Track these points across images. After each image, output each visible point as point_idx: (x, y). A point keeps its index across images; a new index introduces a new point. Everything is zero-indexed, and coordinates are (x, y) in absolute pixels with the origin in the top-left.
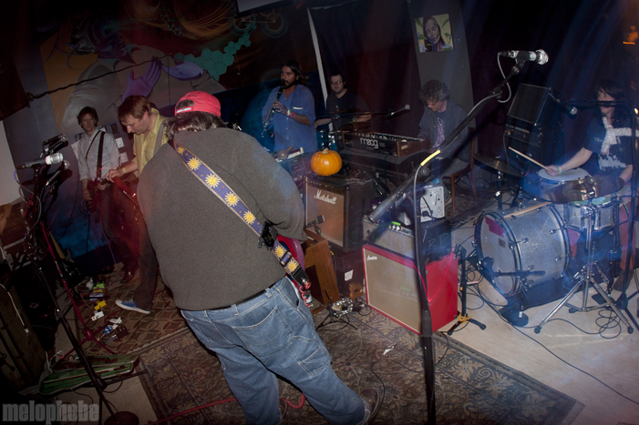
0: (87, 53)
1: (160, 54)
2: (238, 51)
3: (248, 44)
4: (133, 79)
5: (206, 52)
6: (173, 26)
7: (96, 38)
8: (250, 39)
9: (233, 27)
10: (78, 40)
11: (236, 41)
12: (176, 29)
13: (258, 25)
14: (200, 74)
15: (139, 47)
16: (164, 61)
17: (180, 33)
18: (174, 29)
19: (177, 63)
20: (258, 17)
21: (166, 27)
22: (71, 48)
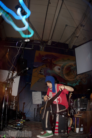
0: (43, 75)
2: (76, 86)
3: (78, 85)
7: (45, 72)
9: (75, 80)
10: (41, 71)
11: (75, 83)
13: (81, 81)
17: (64, 78)
20: (81, 79)
21: (61, 75)
22: (39, 72)
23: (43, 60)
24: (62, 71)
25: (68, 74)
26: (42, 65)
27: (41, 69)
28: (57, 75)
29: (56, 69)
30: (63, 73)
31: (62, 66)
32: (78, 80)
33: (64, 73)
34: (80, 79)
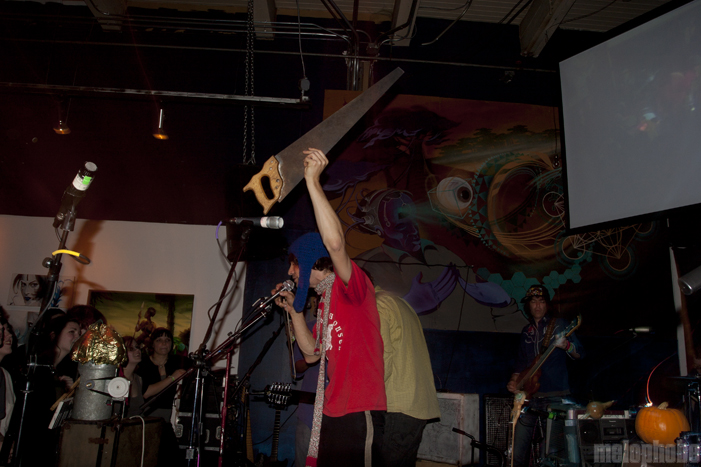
0: (372, 233)
1: (459, 261)
2: (561, 286)
3: (577, 279)
4: (420, 282)
5: (519, 276)
6: (483, 232)
7: (386, 219)
8: (581, 274)
9: (559, 254)
10: (364, 214)
11: (561, 271)
12: (486, 238)
13: (594, 256)
14: (506, 302)
15: (436, 246)
16: (463, 272)
17: (490, 243)
18: (483, 236)
19: (479, 280)
20: (597, 247)
21: (474, 231)
22: (354, 221)
23: (371, 143)
24: (482, 203)
25: (514, 222)
26: (363, 178)
27: (363, 203)
28: (453, 226)
29: (447, 196)
30: (484, 219)
31: (480, 176)
32: (574, 254)
33: (492, 218)
34: (588, 247)
